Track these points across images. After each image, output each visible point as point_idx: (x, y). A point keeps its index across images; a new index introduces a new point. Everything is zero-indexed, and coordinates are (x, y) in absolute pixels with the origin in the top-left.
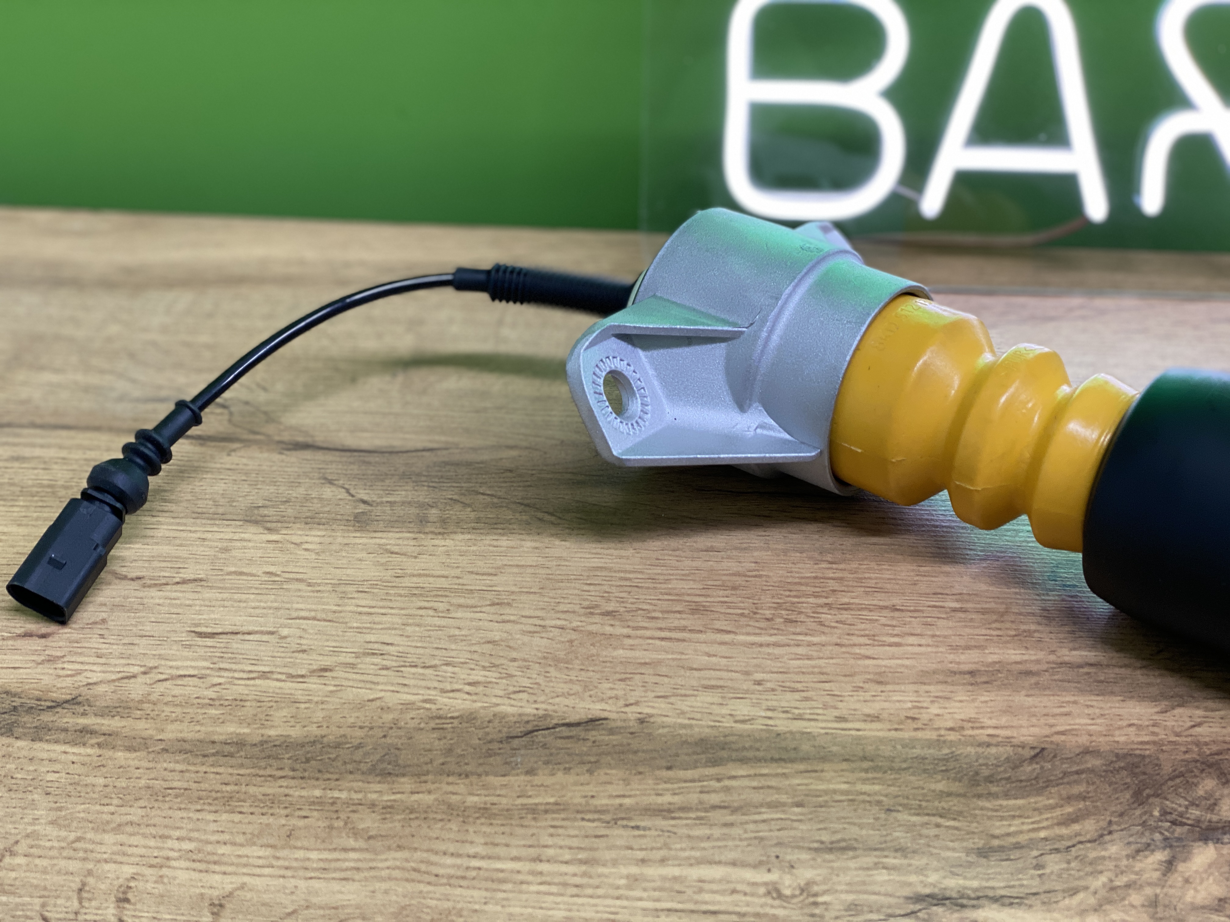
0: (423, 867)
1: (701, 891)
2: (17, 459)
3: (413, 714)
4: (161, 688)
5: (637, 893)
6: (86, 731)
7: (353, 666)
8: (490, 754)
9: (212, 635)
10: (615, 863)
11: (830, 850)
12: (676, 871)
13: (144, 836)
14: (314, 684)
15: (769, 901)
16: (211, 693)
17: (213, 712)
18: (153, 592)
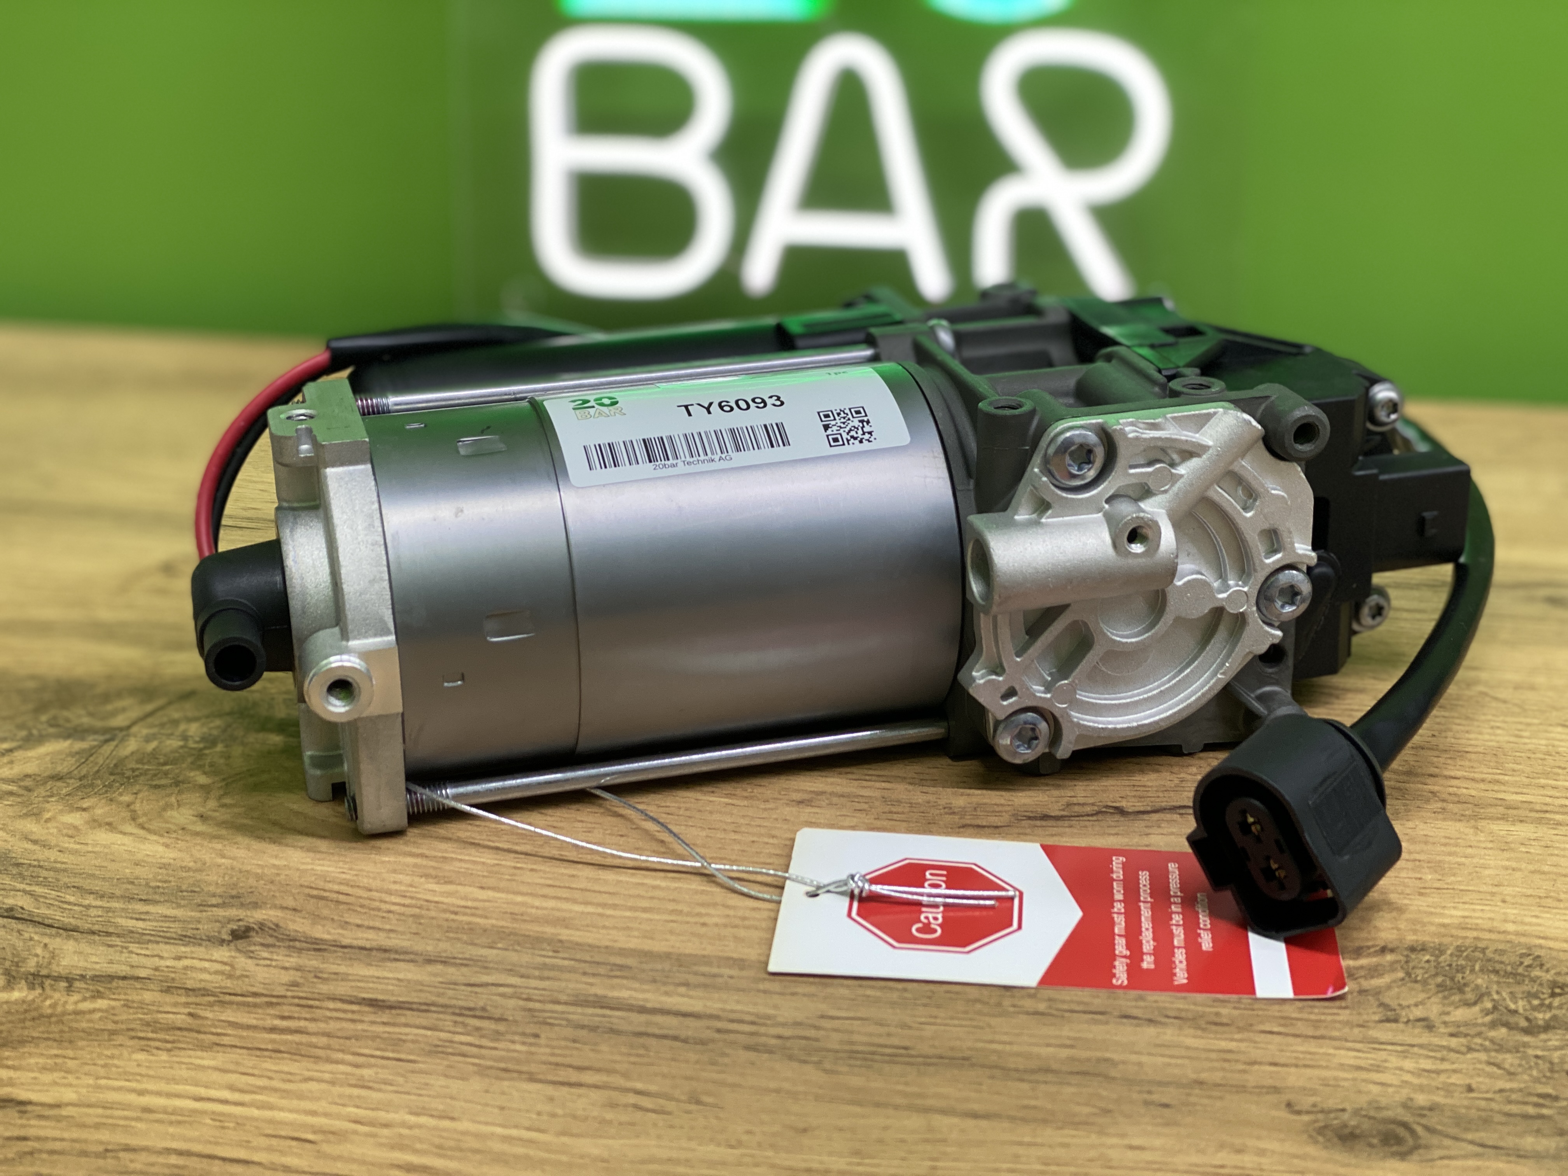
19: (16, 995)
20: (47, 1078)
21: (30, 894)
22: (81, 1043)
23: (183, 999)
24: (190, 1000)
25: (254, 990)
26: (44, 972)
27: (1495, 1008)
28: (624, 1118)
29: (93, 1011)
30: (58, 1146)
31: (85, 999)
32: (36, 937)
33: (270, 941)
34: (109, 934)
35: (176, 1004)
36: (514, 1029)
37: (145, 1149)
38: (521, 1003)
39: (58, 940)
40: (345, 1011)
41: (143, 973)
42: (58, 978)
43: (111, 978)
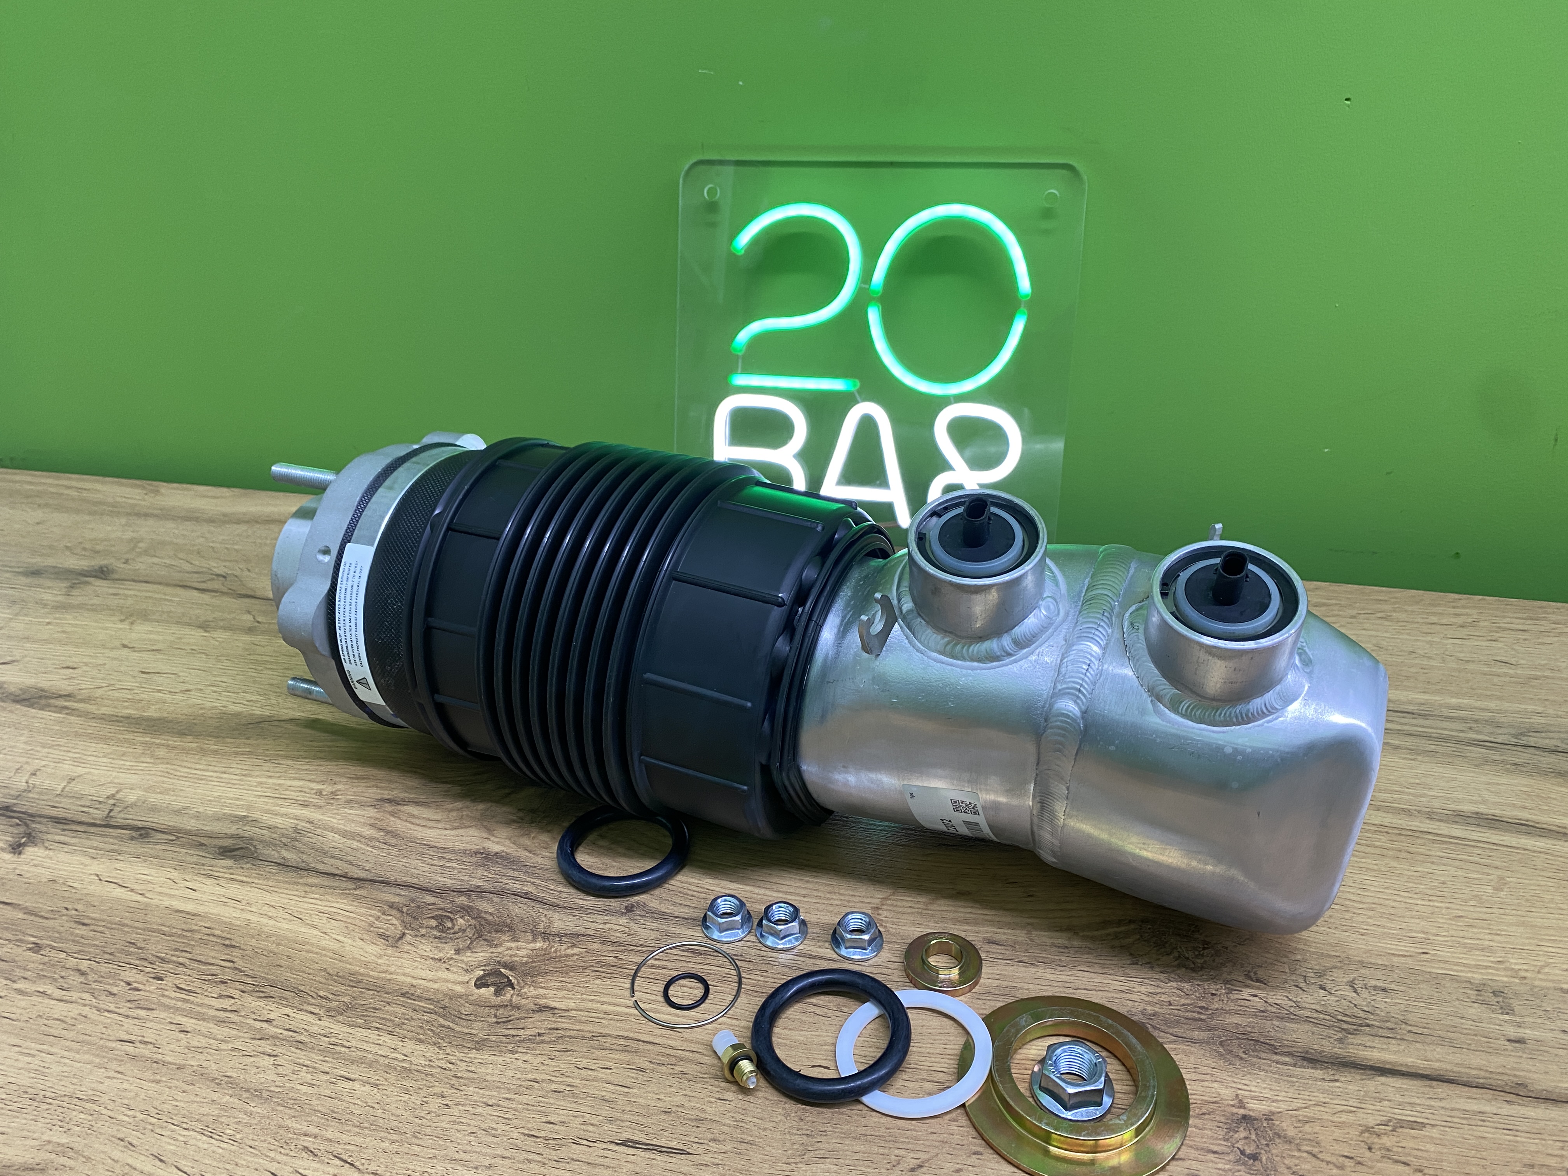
0: (172, 772)
1: (287, 790)
2: (114, 594)
3: (214, 711)
4: (110, 693)
5: (259, 789)
6: (66, 708)
7: (201, 690)
8: (237, 729)
9: (148, 673)
10: (257, 776)
11: (358, 779)
12: (282, 782)
13: (61, 750)
14: (179, 697)
15: (314, 796)
16: (130, 697)
17: (126, 704)
18: (136, 654)
19: (538, 945)
20: (561, 994)
21: (533, 883)
22: (572, 974)
23: (611, 948)
24: (614, 949)
25: (640, 942)
26: (548, 932)
27: (1179, 957)
28: (811, 1020)
29: (573, 955)
30: (572, 1033)
31: (568, 948)
32: (541, 910)
33: (643, 913)
34: (572, 909)
35: (608, 951)
36: (756, 967)
37: (609, 1035)
38: (758, 952)
39: (551, 912)
40: (682, 956)
41: (591, 932)
42: (554, 935)
43: (578, 935)
